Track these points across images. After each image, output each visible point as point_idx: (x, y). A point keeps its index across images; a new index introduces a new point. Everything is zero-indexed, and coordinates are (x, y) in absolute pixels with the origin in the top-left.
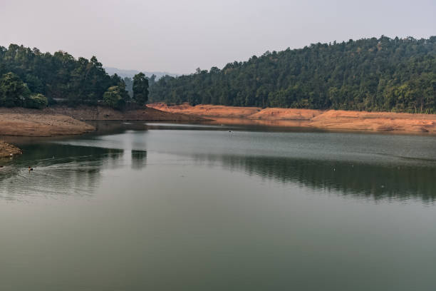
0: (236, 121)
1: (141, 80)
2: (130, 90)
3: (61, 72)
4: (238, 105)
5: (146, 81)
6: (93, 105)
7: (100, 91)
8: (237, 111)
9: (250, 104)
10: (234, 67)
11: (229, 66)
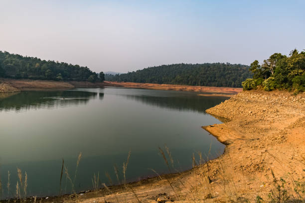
0: (136, 87)
1: (102, 74)
2: (99, 77)
3: (75, 71)
4: (138, 82)
5: (104, 74)
6: (85, 81)
7: (87, 76)
8: (136, 84)
9: (141, 82)
10: (139, 71)
11: (137, 71)
